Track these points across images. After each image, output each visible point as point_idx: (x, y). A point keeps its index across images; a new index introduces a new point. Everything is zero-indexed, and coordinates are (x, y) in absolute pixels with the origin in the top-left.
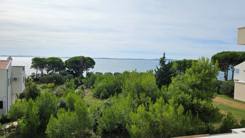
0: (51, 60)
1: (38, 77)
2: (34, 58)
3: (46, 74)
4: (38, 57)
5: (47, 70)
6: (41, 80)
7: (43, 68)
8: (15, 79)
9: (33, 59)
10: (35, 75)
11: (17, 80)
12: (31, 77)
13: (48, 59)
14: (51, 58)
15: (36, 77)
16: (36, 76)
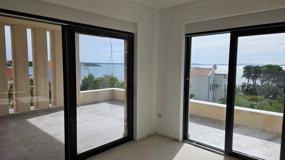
0: (266, 68)
1: (249, 88)
2: (246, 66)
3: (260, 85)
4: (251, 65)
5: (262, 80)
6: (250, 91)
7: (256, 78)
8: (217, 86)
9: (244, 67)
10: (245, 86)
11: (218, 87)
12: (241, 87)
13: (263, 67)
14: (267, 66)
15: (247, 88)
16: (247, 86)
